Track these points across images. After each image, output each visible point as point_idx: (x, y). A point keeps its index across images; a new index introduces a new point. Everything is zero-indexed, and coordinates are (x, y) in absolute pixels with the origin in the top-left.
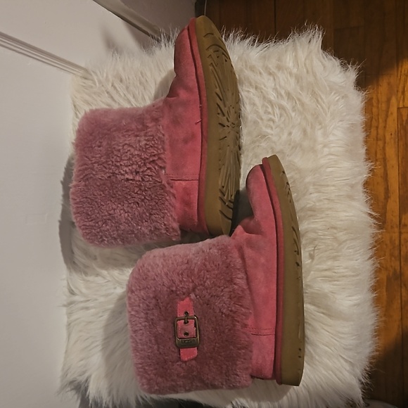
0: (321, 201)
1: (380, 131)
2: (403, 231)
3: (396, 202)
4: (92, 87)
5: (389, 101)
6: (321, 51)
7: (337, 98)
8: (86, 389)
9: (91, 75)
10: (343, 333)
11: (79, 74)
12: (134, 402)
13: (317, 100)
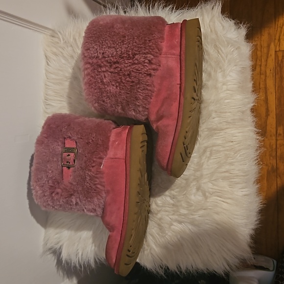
0: (221, 123)
1: (263, 68)
2: (278, 138)
3: (273, 118)
4: (58, 43)
5: (269, 46)
6: (220, 15)
7: (233, 49)
8: (60, 253)
9: (57, 34)
10: (237, 215)
11: (48, 34)
12: (93, 262)
13: (218, 52)
